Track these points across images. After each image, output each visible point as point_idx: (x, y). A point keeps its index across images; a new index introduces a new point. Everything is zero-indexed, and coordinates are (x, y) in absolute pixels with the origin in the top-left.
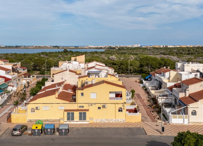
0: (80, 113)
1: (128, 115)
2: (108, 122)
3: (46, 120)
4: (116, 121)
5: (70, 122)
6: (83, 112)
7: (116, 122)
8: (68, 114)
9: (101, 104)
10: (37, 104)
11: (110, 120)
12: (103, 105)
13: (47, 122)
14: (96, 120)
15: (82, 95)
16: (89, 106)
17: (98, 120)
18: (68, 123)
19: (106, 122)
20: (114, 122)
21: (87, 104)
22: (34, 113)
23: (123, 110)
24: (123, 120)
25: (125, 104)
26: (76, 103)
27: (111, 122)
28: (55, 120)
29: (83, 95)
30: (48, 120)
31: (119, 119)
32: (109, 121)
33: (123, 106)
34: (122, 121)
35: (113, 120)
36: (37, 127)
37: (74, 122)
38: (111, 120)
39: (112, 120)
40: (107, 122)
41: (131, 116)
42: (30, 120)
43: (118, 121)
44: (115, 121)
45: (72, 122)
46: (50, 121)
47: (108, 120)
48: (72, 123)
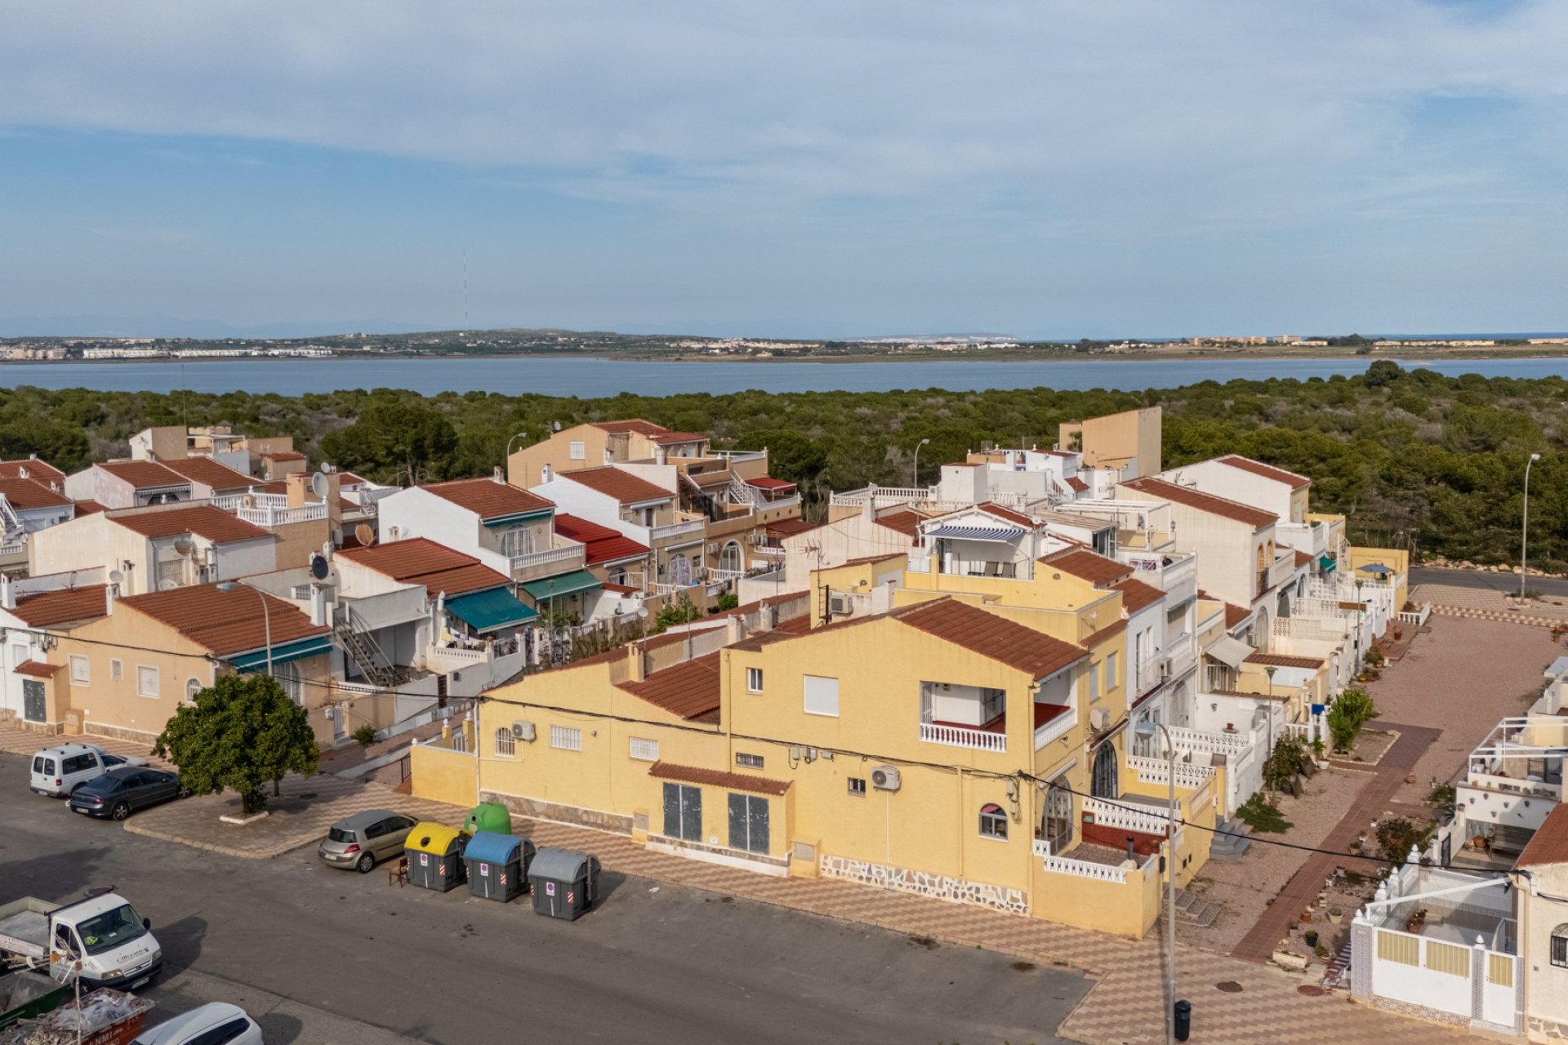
0: (735, 802)
1: (1048, 868)
2: (911, 891)
3: (567, 809)
4: (964, 895)
5: (679, 848)
6: (748, 794)
7: (965, 901)
8: (670, 792)
9: (865, 757)
10: (524, 705)
11: (922, 882)
12: (877, 765)
13: (571, 821)
14: (837, 864)
15: (753, 687)
16: (793, 763)
17: (846, 863)
18: (668, 849)
19: (896, 887)
20: (950, 899)
21: (784, 749)
22: (511, 756)
23: (1011, 826)
24: (1014, 899)
25: (1023, 783)
26: (718, 733)
27: (933, 896)
28: (610, 817)
29: (760, 687)
30: (576, 810)
31: (982, 886)
32: (918, 885)
33: (1011, 795)
34: (1004, 903)
35: (941, 886)
36: (425, 842)
37: (699, 848)
38: (932, 884)
39: (937, 881)
40: (903, 889)
41: (1064, 876)
42: (494, 795)
43: (978, 899)
44: (956, 896)
45: (692, 847)
46: (585, 818)
47: (910, 879)
48: (691, 854)
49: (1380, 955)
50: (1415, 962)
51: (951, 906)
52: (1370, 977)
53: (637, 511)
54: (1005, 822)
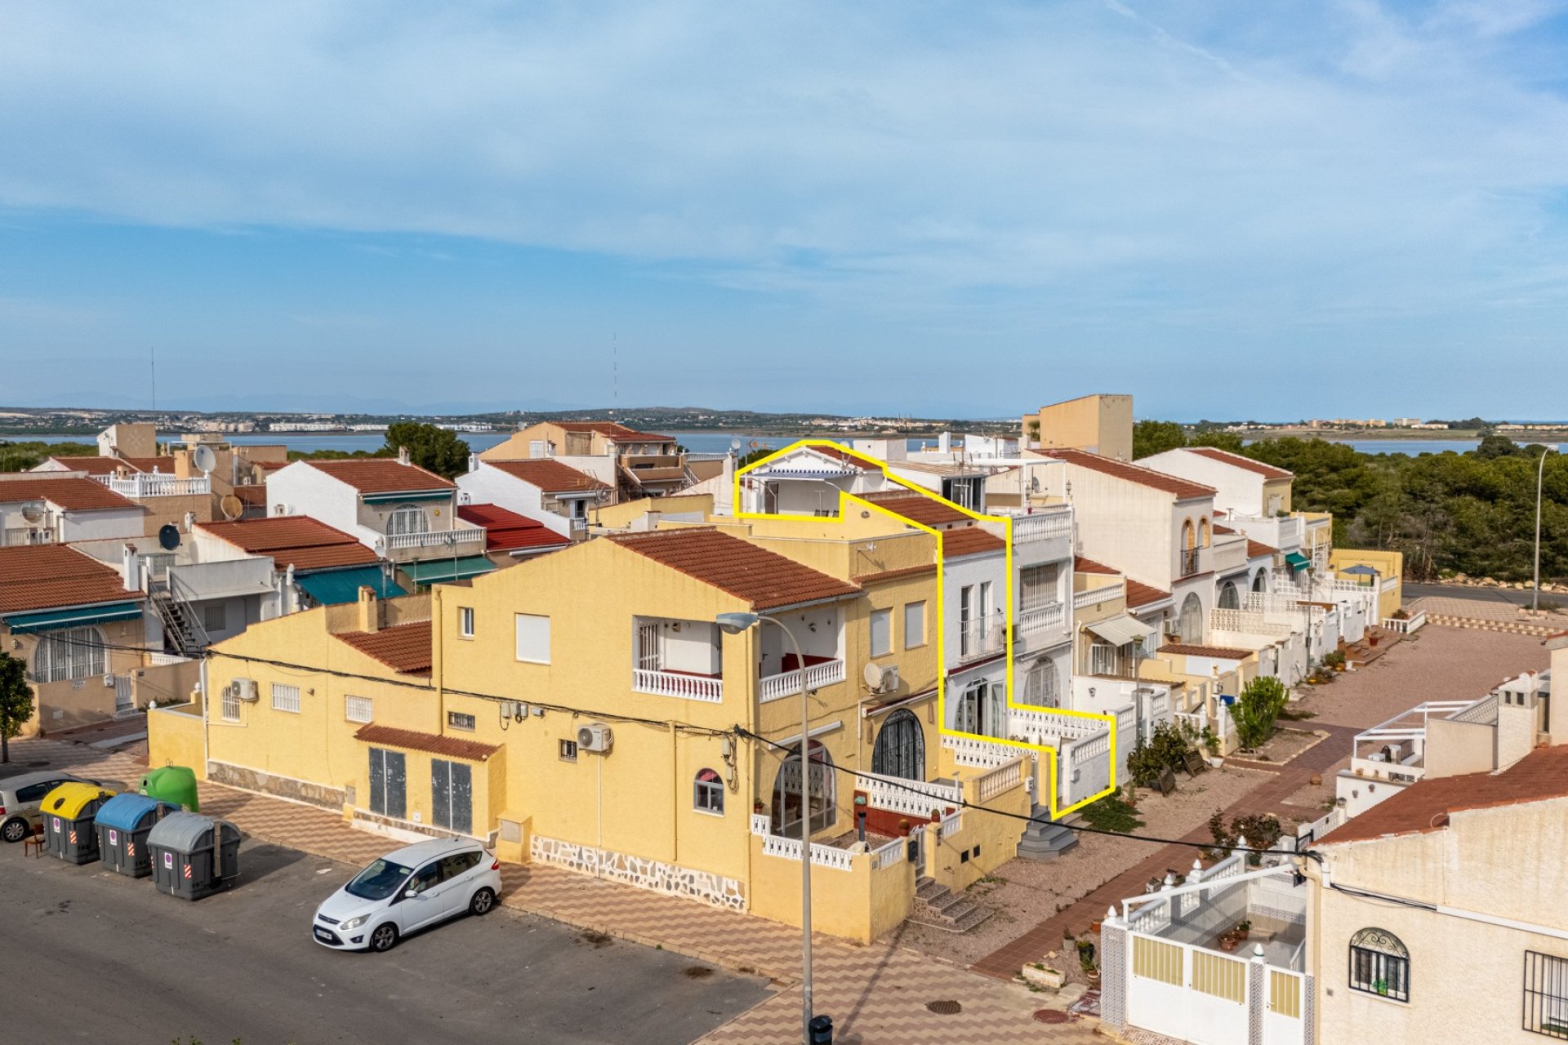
0: (438, 769)
1: (767, 851)
2: (622, 880)
3: (287, 782)
4: (677, 885)
5: (383, 827)
6: (451, 759)
7: (678, 893)
9: (576, 713)
10: (247, 659)
11: (634, 869)
12: (585, 721)
13: (290, 796)
14: (547, 847)
15: (467, 631)
16: (504, 721)
17: (557, 845)
18: (372, 827)
19: (606, 875)
20: (662, 891)
21: (495, 705)
22: (237, 721)
23: (728, 796)
24: (730, 891)
25: (741, 743)
26: (429, 688)
27: (645, 886)
28: (327, 791)
29: (473, 633)
30: (295, 783)
31: (696, 874)
32: (629, 872)
33: (727, 757)
34: (719, 897)
35: (653, 875)
37: (403, 827)
38: (644, 871)
39: (649, 866)
40: (614, 879)
41: (785, 861)
42: (220, 765)
43: (692, 891)
44: (669, 887)
45: (395, 825)
46: (303, 793)
47: (621, 866)
48: (395, 834)
49: (1136, 970)
50: (1178, 980)
51: (661, 899)
52: (1123, 1000)
53: (564, 502)
54: (721, 791)
